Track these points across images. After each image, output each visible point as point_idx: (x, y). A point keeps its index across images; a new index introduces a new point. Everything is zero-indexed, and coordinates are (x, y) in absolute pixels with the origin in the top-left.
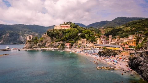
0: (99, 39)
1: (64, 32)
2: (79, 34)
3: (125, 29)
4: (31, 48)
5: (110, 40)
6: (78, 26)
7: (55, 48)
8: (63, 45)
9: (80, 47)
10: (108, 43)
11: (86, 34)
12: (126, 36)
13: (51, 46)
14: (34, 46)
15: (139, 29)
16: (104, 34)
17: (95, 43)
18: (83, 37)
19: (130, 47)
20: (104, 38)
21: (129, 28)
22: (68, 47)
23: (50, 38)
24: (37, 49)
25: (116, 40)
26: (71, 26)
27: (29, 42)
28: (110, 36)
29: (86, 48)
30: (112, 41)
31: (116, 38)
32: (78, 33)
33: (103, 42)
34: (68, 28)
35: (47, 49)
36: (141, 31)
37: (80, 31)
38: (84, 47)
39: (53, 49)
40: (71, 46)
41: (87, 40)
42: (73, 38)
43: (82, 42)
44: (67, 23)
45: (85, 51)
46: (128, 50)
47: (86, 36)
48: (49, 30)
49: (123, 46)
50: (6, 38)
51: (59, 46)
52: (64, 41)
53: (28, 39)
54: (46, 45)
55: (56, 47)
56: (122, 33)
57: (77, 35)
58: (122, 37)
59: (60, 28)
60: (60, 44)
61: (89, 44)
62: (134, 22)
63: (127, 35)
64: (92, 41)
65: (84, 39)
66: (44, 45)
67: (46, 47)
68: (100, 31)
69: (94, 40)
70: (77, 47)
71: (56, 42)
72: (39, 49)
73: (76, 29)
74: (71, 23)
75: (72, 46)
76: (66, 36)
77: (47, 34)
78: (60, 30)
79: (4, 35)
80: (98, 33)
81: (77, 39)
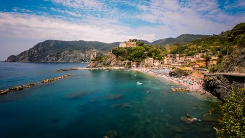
0: (166, 57)
1: (130, 50)
2: (145, 53)
3: (191, 47)
4: (95, 67)
5: (178, 58)
6: (144, 43)
7: (121, 68)
8: (129, 64)
9: (147, 66)
10: (176, 61)
11: (152, 52)
12: (192, 55)
13: (117, 64)
14: (98, 65)
15: (205, 48)
16: (170, 51)
17: (162, 61)
18: (150, 55)
19: (200, 67)
20: (171, 56)
21: (195, 45)
22: (135, 66)
23: (115, 56)
24: (101, 68)
25: (183, 59)
26: (137, 43)
27: (93, 60)
28: (178, 55)
29: (153, 67)
30: (180, 59)
31: (182, 56)
32: (144, 51)
33: (171, 60)
34: (133, 45)
35: (112, 68)
36: (207, 49)
37: (147, 50)
38: (152, 66)
39: (118, 68)
40: (138, 66)
41: (154, 58)
42: (140, 57)
43: (149, 61)
44: (133, 41)
45: (153, 70)
46: (199, 70)
47: (153, 54)
48: (114, 48)
49: (194, 66)
50: (65, 56)
51: (126, 65)
52: (130, 59)
53: (92, 57)
54: (111, 64)
55: (121, 66)
56: (188, 52)
57: (144, 53)
58: (189, 55)
59: (126, 46)
60: (126, 63)
61: (157, 63)
62: (199, 40)
63: (194, 53)
64: (159, 59)
65: (150, 57)
66: (108, 64)
67: (111, 66)
68: (165, 48)
69: (160, 59)
70: (143, 66)
71: (122, 60)
72: (104, 68)
73: (142, 47)
74: (136, 40)
75: (139, 64)
76: (132, 54)
77: (112, 53)
78: (125, 48)
79: (63, 52)
80: (164, 50)
81: (144, 58)
